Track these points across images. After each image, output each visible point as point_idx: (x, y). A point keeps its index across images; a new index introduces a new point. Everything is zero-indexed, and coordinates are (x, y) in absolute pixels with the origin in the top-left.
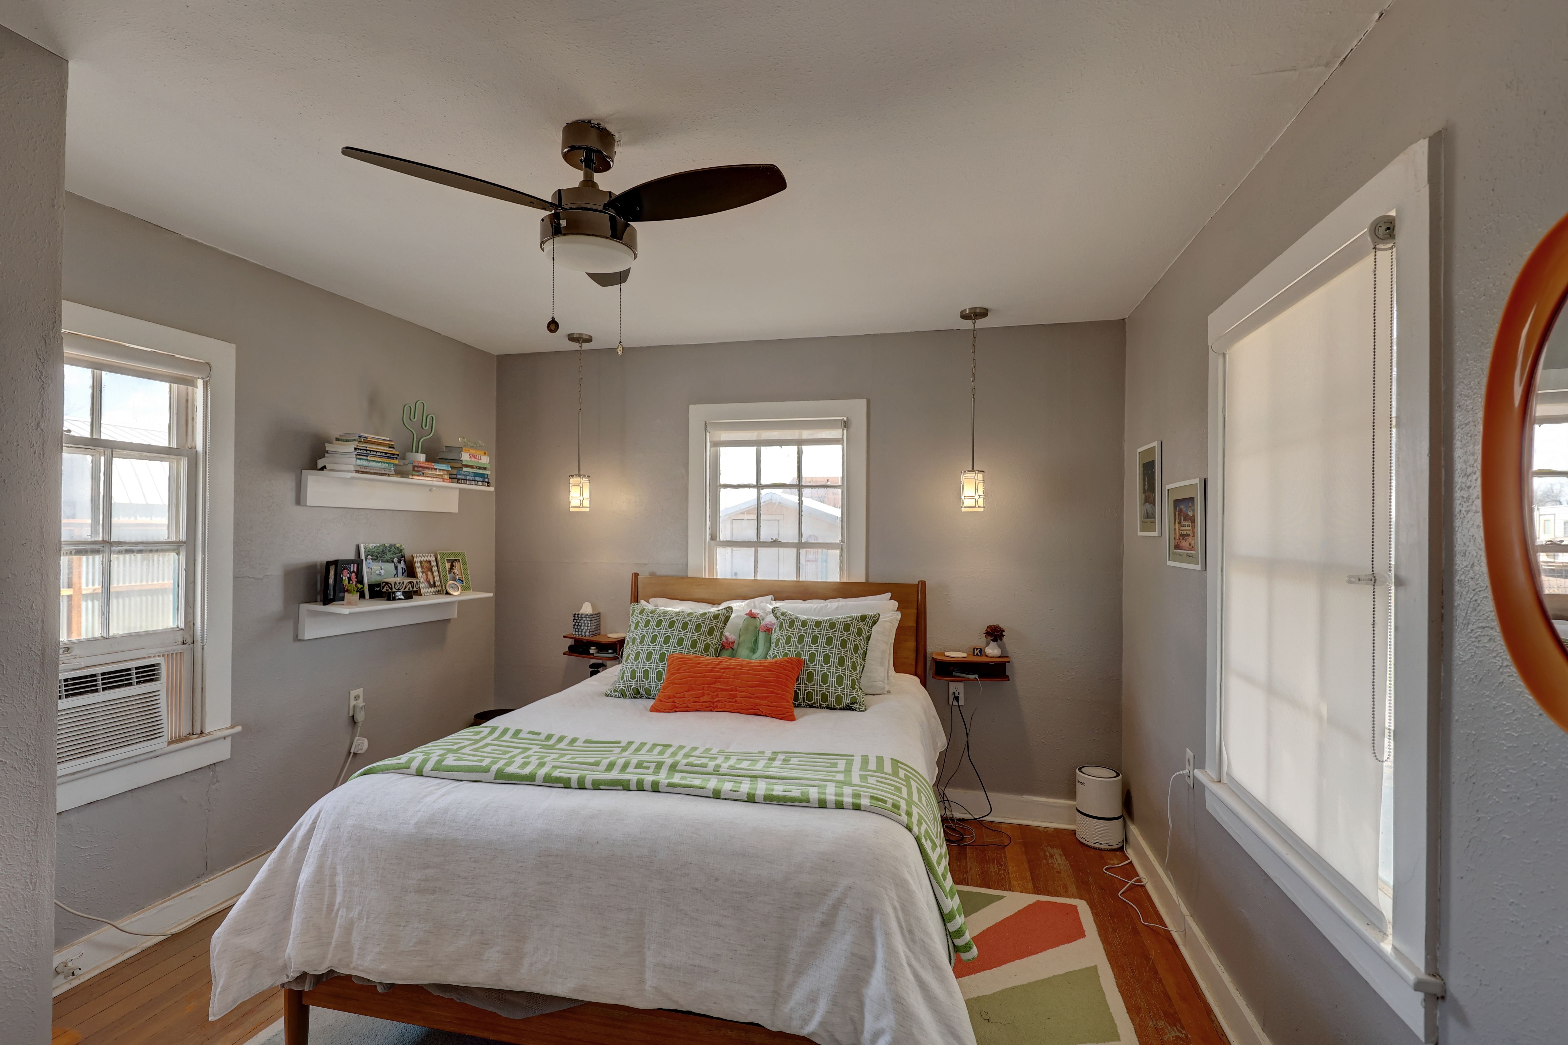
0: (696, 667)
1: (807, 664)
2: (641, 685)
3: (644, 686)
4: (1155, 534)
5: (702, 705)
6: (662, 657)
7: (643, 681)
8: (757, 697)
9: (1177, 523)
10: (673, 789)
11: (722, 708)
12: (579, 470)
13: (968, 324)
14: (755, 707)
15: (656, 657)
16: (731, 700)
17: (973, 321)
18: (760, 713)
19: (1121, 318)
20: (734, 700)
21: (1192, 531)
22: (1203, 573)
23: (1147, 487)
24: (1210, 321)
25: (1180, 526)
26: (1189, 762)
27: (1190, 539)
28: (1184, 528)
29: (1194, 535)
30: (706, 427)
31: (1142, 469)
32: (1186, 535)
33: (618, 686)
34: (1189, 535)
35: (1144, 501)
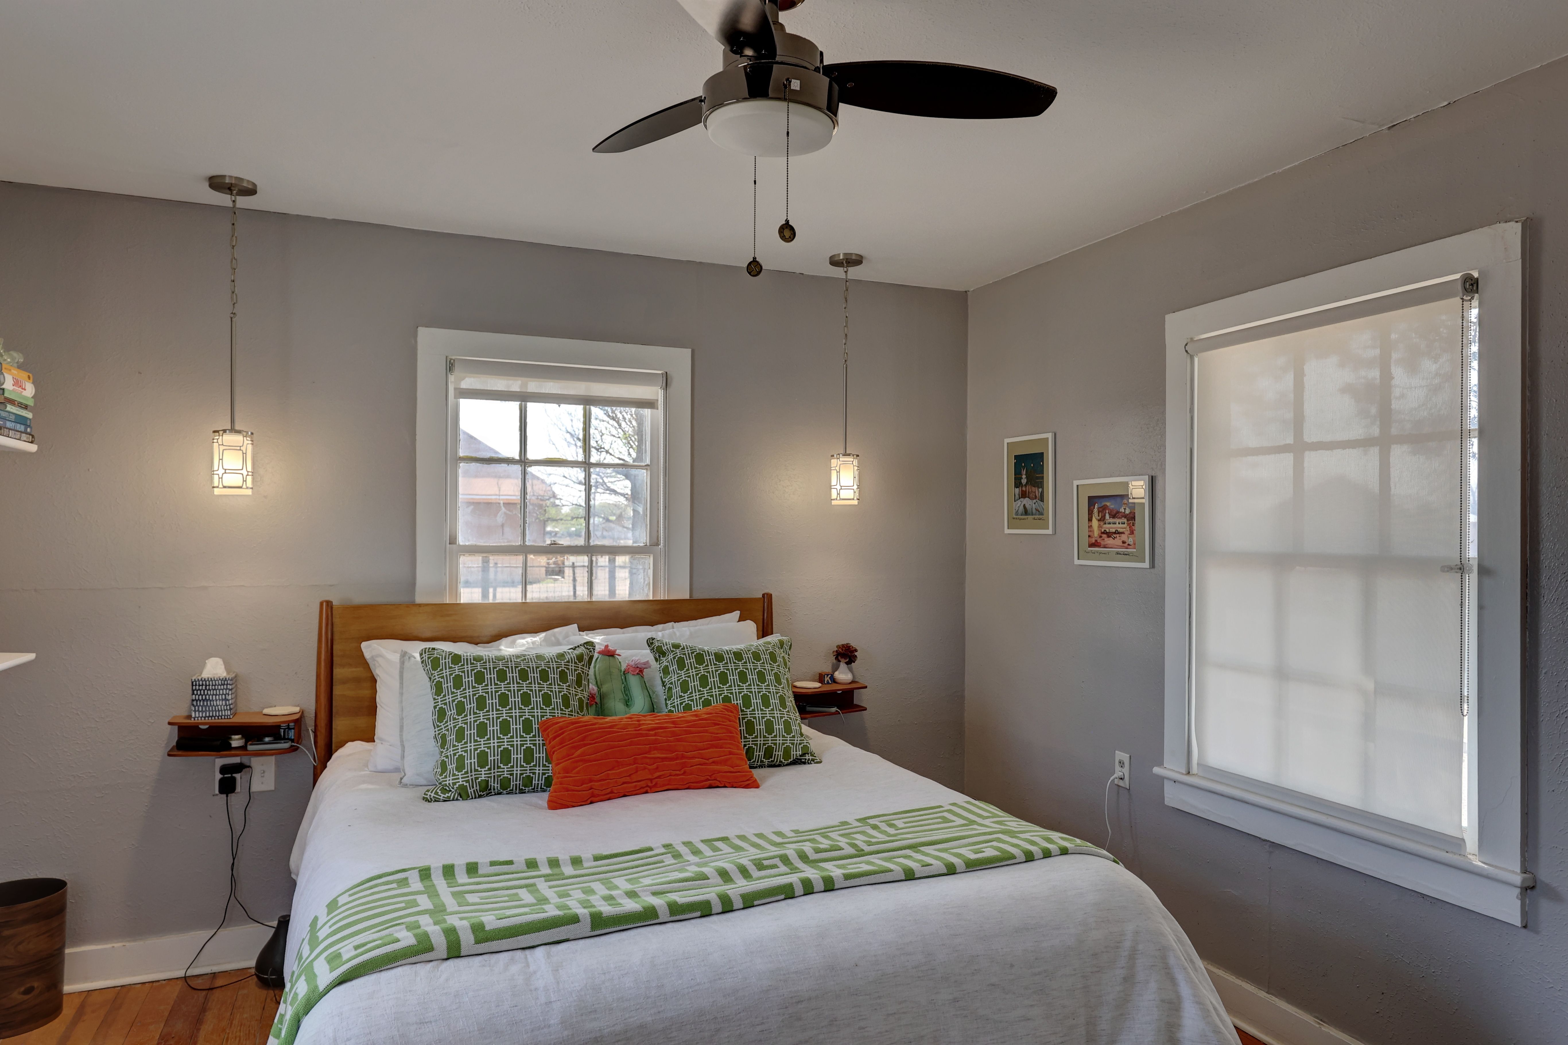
0: (610, 733)
1: (742, 711)
2: (496, 774)
3: (500, 776)
4: (1050, 531)
5: (636, 786)
6: (527, 726)
7: (499, 767)
8: (713, 762)
9: (1094, 520)
10: (854, 881)
11: (664, 785)
12: (233, 421)
13: (838, 273)
14: (710, 776)
15: (516, 726)
16: (678, 772)
17: (845, 269)
18: (718, 784)
19: (962, 289)
20: (682, 771)
21: (1128, 528)
22: (1152, 570)
23: (1024, 481)
24: (1171, 320)
25: (1102, 523)
26: (1122, 764)
27: (1124, 537)
28: (1112, 525)
29: (1132, 533)
30: (450, 366)
31: (1013, 461)
32: (1115, 533)
33: (449, 784)
34: (1123, 533)
35: (1017, 496)
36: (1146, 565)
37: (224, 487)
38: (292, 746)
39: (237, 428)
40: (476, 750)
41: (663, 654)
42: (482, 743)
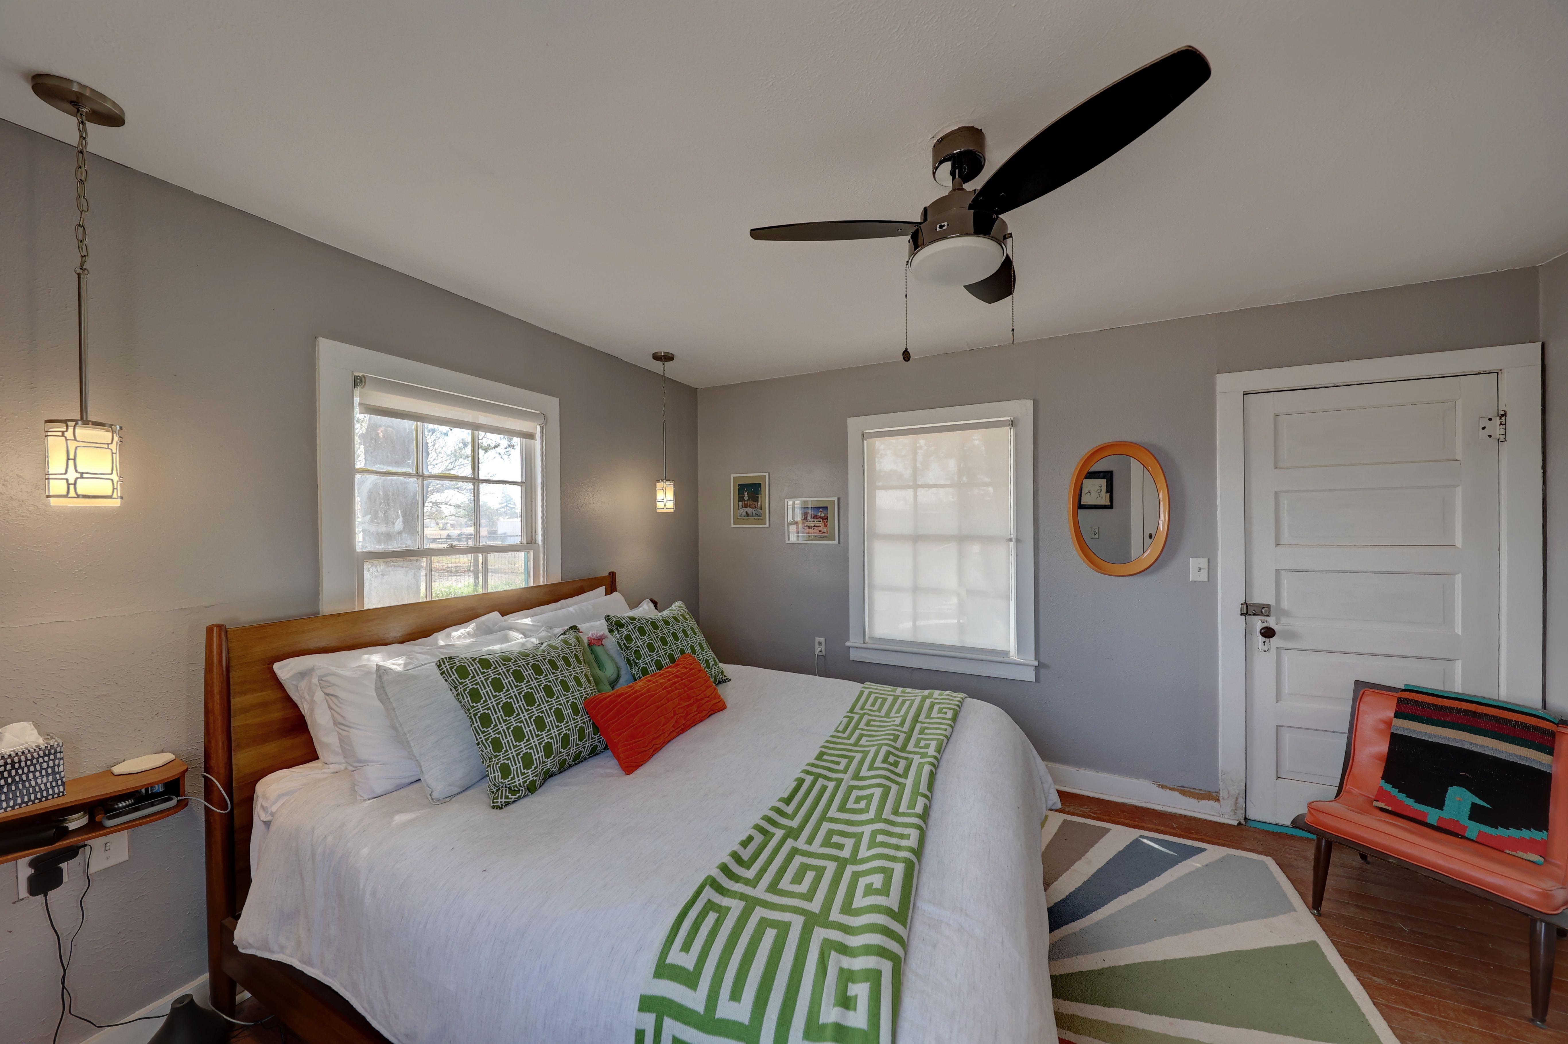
4: (763, 526)
12: (84, 411)
17: (662, 363)
19: (696, 387)
21: (823, 524)
22: (839, 545)
23: (746, 498)
24: (851, 421)
25: (805, 521)
26: (820, 644)
27: (820, 528)
28: (812, 522)
29: (826, 526)
30: (358, 382)
31: (737, 487)
32: (814, 526)
33: (520, 784)
34: (820, 526)
35: (741, 507)
36: (836, 542)
37: (78, 496)
38: (178, 801)
39: (91, 418)
40: (540, 744)
41: (622, 626)
42: (544, 735)
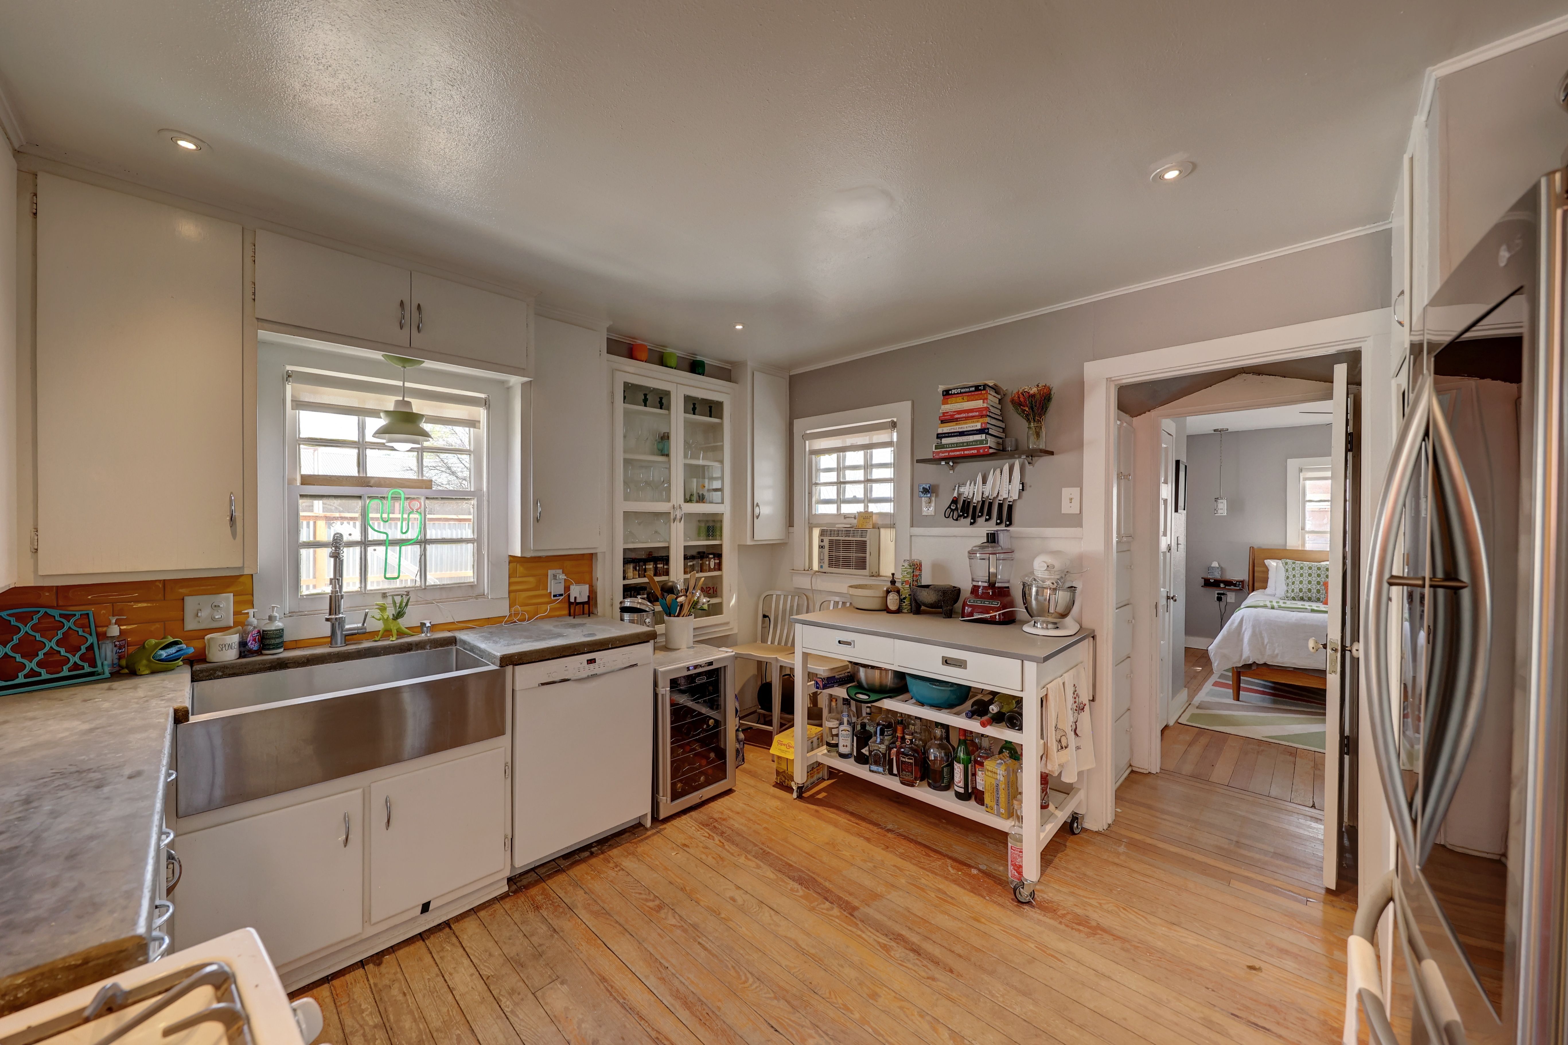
30: (1301, 470)
38: (1240, 588)
